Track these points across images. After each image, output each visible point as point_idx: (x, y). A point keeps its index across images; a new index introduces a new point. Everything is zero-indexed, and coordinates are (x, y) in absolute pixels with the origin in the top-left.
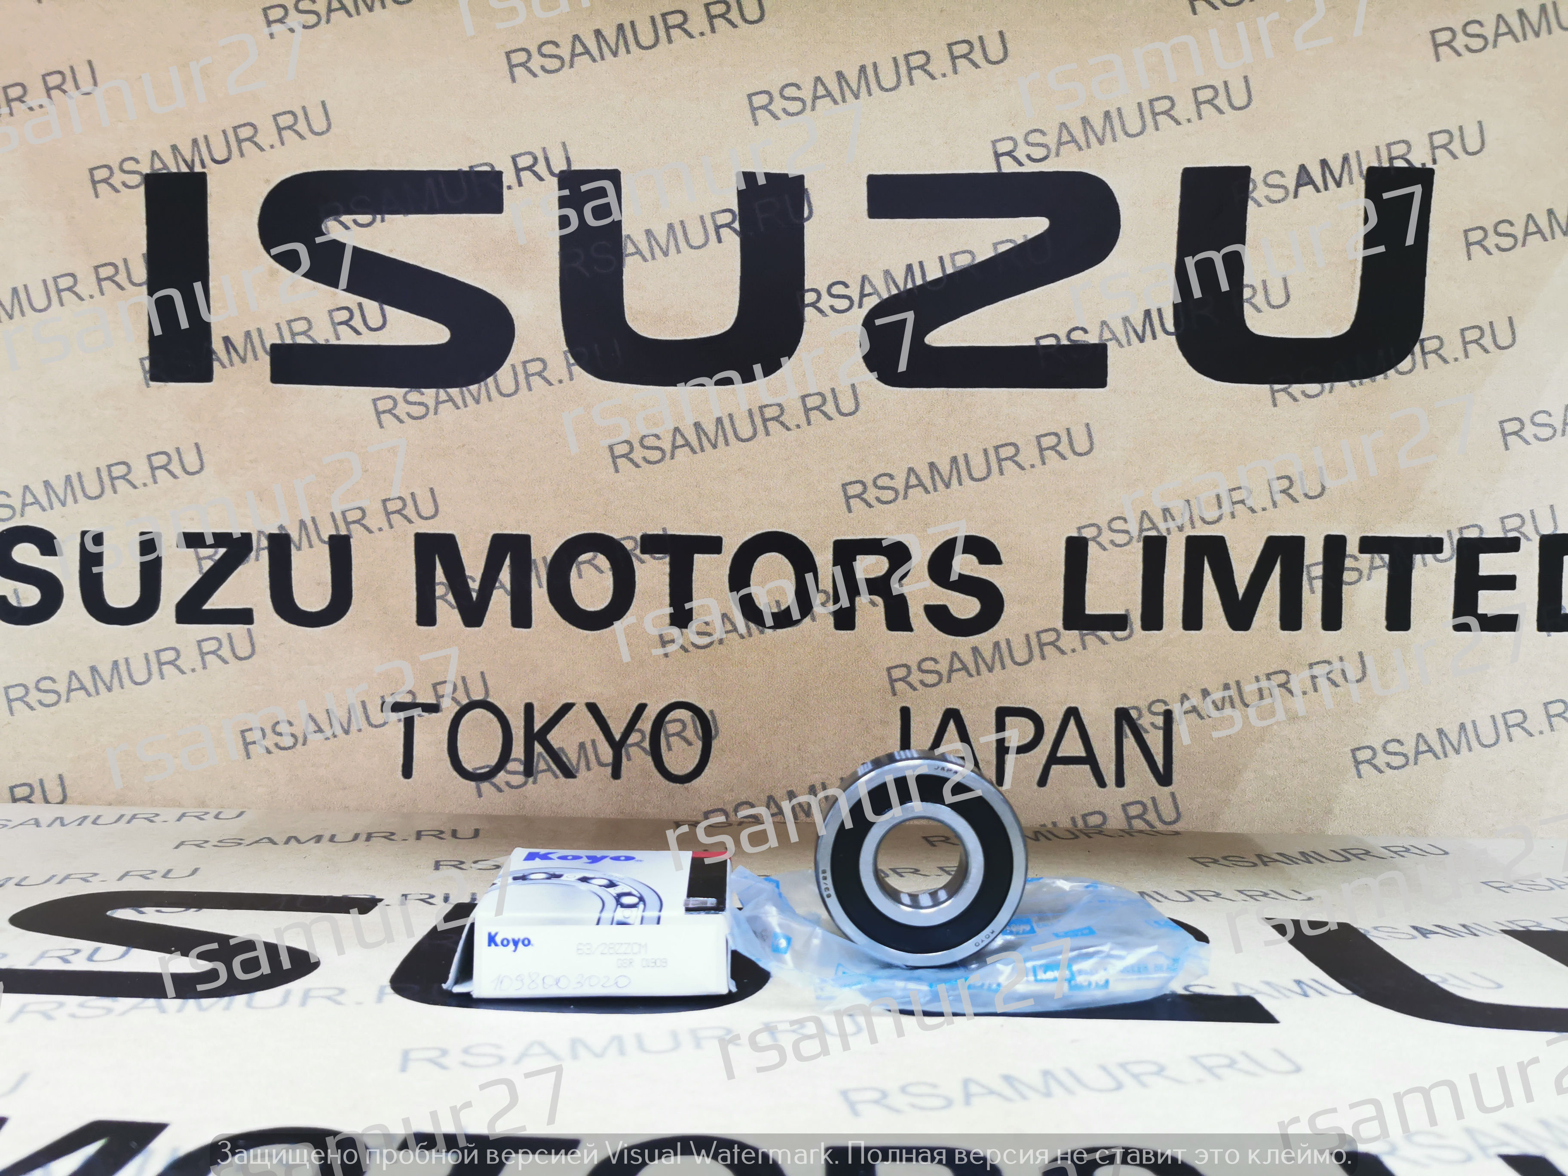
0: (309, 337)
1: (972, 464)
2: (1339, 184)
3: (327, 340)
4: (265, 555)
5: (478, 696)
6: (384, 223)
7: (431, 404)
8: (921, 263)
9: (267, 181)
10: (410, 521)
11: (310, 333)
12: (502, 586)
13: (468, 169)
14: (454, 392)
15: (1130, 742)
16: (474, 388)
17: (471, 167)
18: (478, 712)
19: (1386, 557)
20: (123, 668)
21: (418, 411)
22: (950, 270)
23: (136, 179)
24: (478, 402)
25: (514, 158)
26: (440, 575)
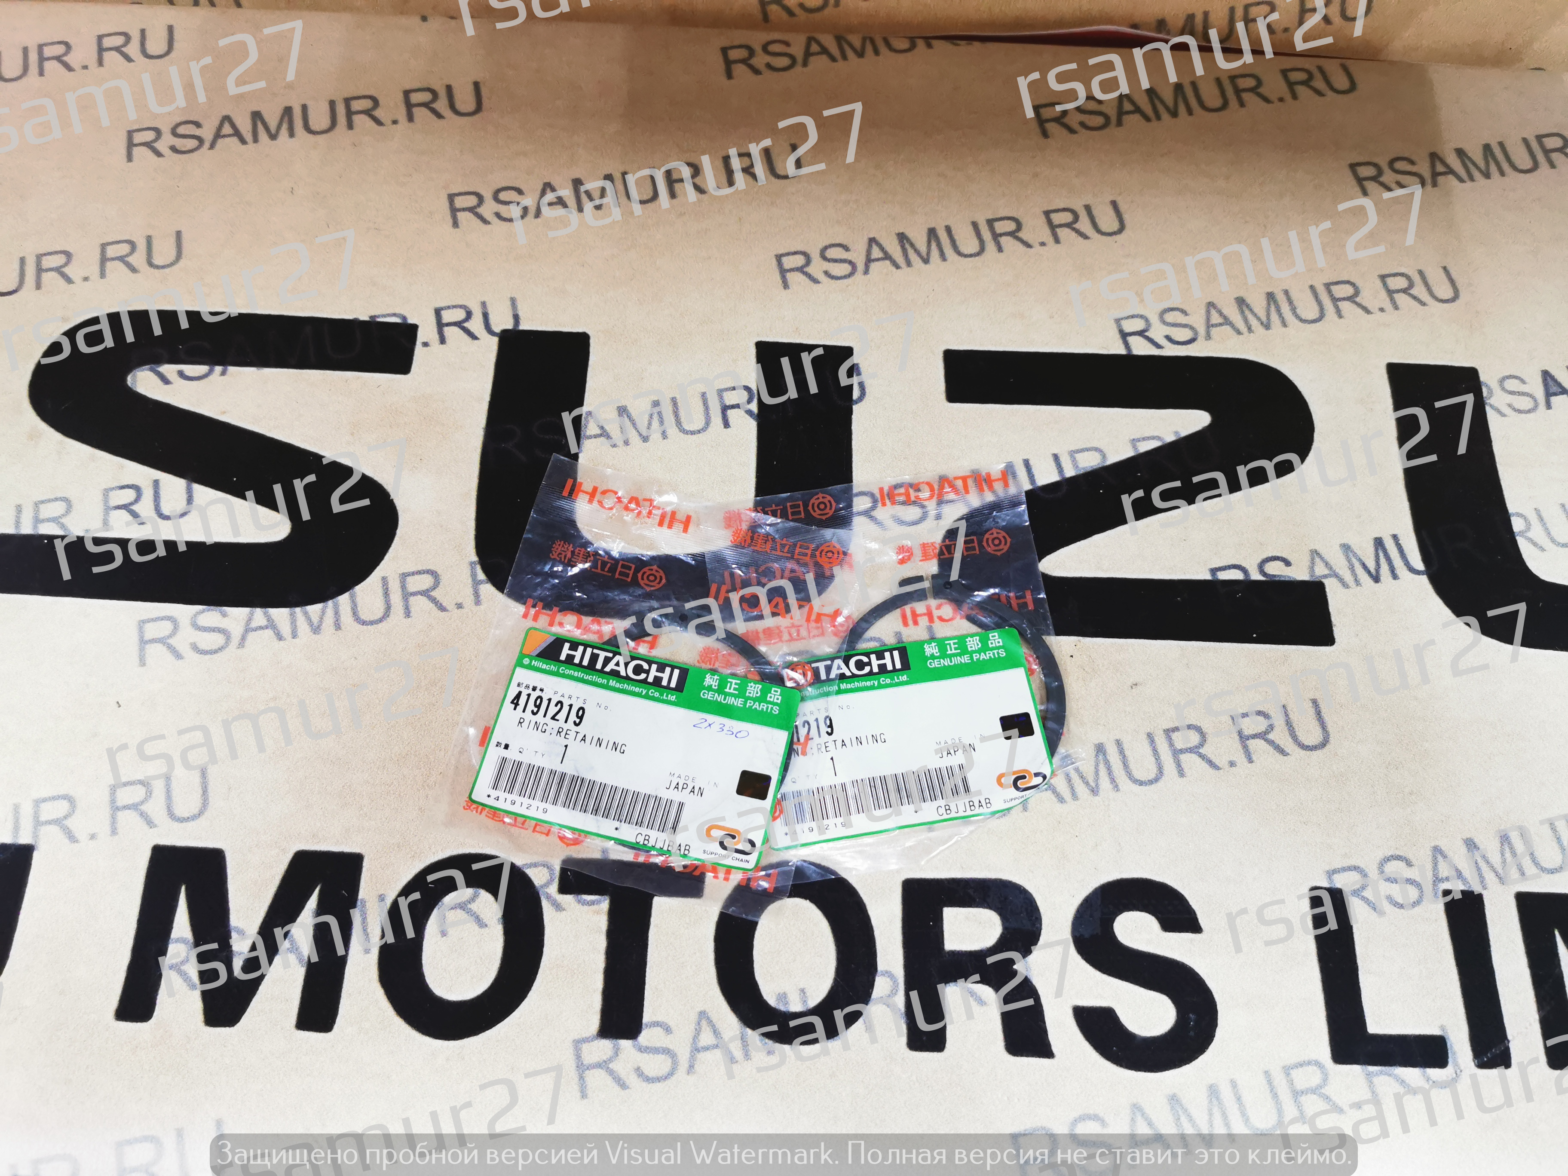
0: (61, 525)
1: (1130, 755)
6: (223, 377)
7: (236, 631)
8: (1026, 464)
11: (64, 520)
12: (294, 949)
13: (366, 318)
14: (280, 614)
16: (314, 609)
21: (210, 641)
22: (1070, 473)
25: (438, 312)
26: (181, 921)
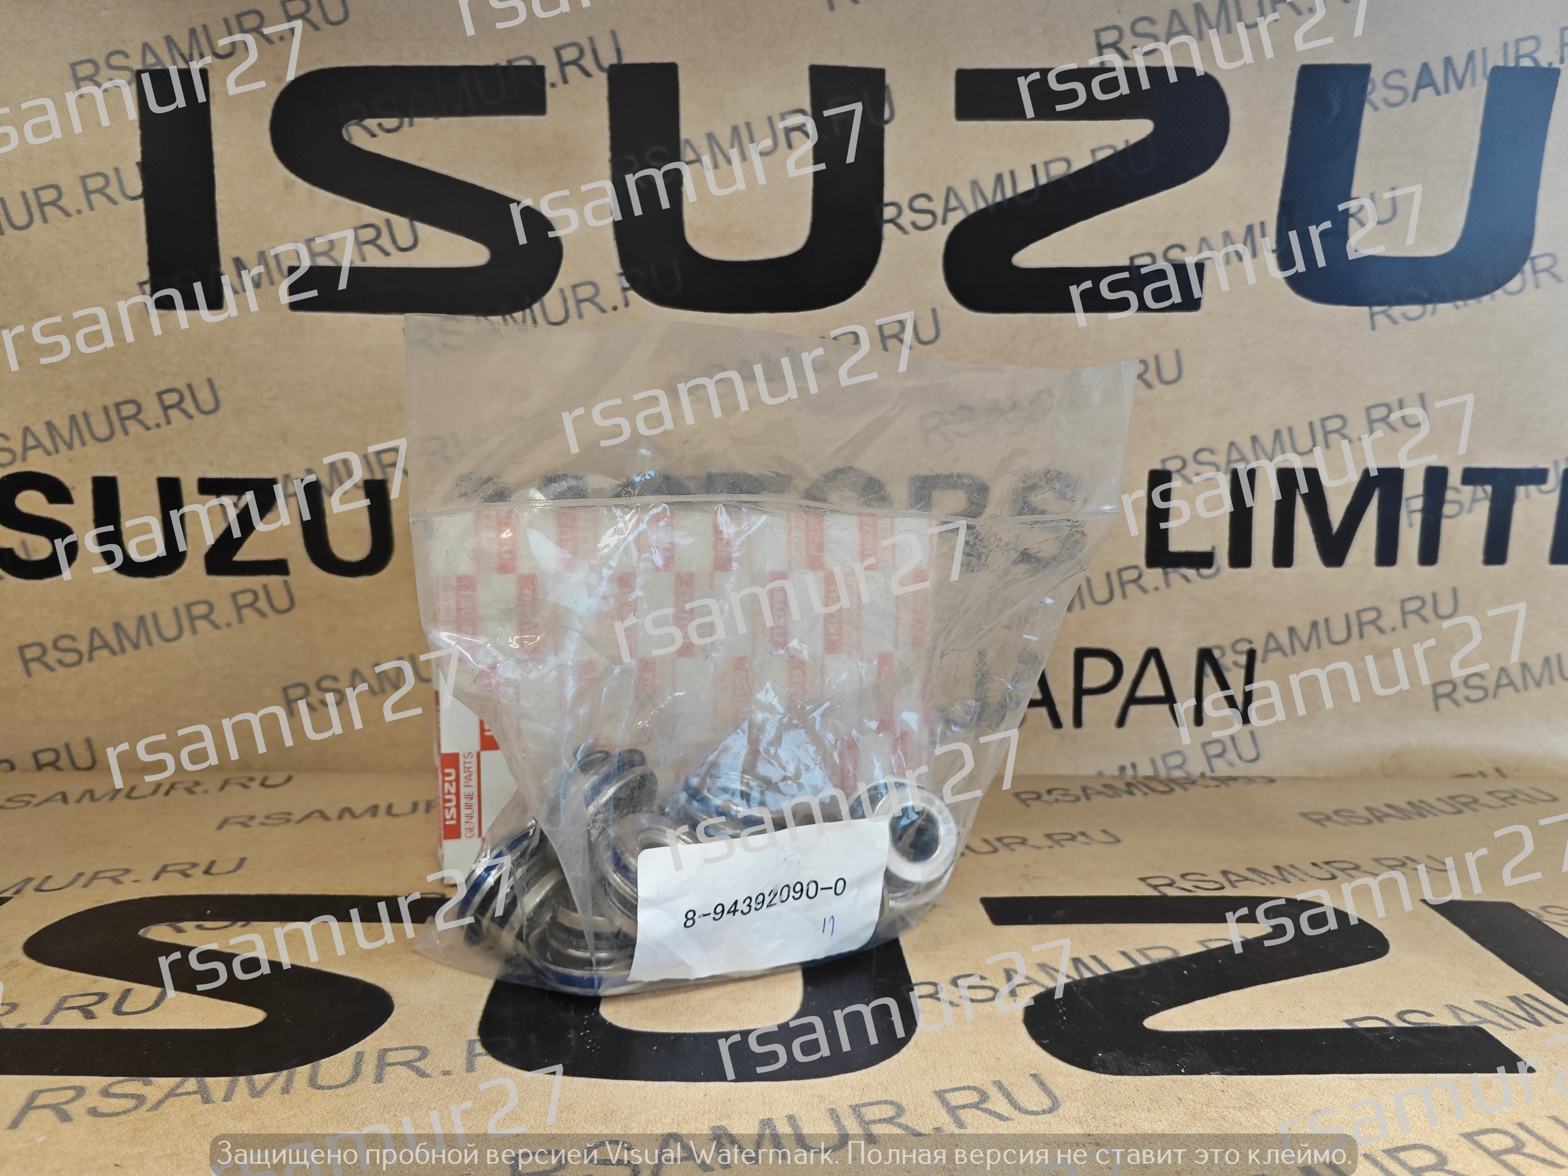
0: (333, 259)
2: (1460, 85)
4: (294, 503)
6: (413, 129)
8: (1012, 173)
9: (280, 79)
11: (334, 254)
13: (505, 64)
14: (497, 321)
15: (1210, 681)
16: (518, 316)
17: (509, 61)
19: (1489, 489)
20: (150, 623)
22: (1043, 181)
23: (123, 77)
25: (558, 51)
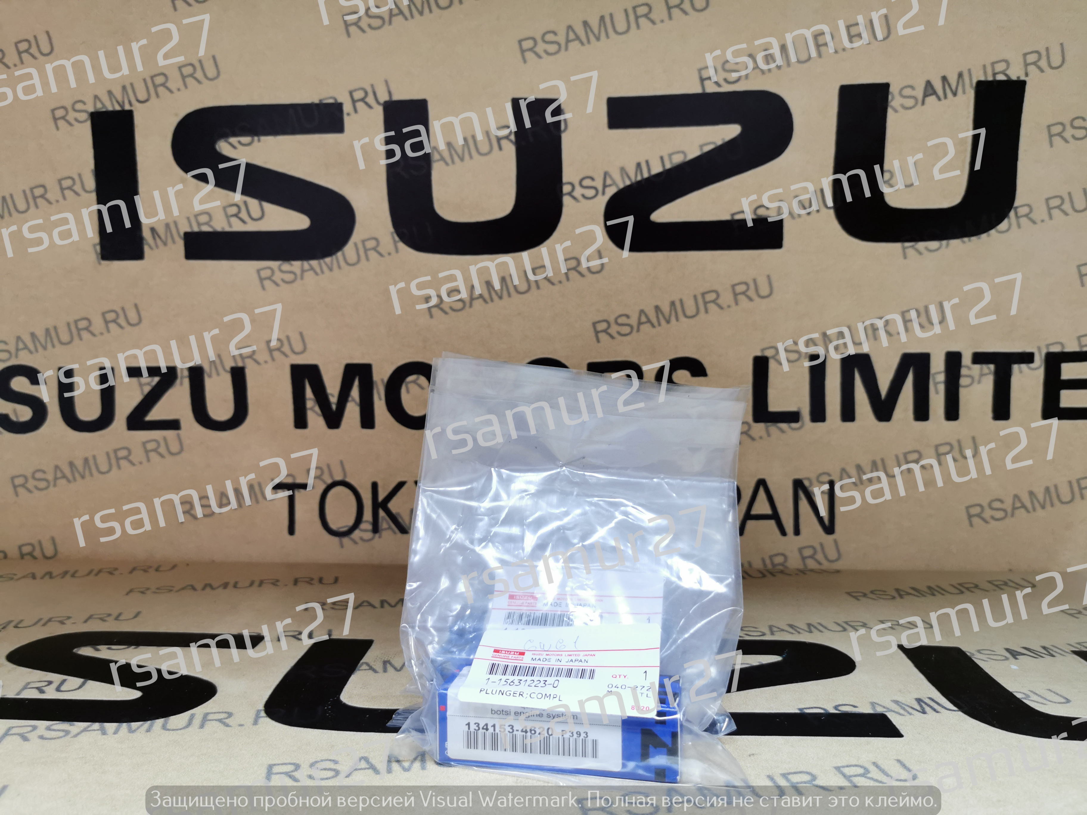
0: (211, 226)
1: (686, 306)
2: (955, 94)
3: (223, 228)
4: (186, 382)
5: (338, 477)
6: (260, 143)
7: (298, 272)
8: (647, 162)
9: (177, 115)
10: (286, 356)
11: (212, 223)
12: (354, 400)
13: (317, 101)
14: (314, 263)
15: (804, 504)
16: (328, 260)
17: (320, 100)
18: (339, 489)
19: (992, 367)
20: (91, 462)
21: (289, 277)
22: (668, 166)
23: (84, 116)
24: (331, 269)
25: (351, 93)
26: (309, 393)
